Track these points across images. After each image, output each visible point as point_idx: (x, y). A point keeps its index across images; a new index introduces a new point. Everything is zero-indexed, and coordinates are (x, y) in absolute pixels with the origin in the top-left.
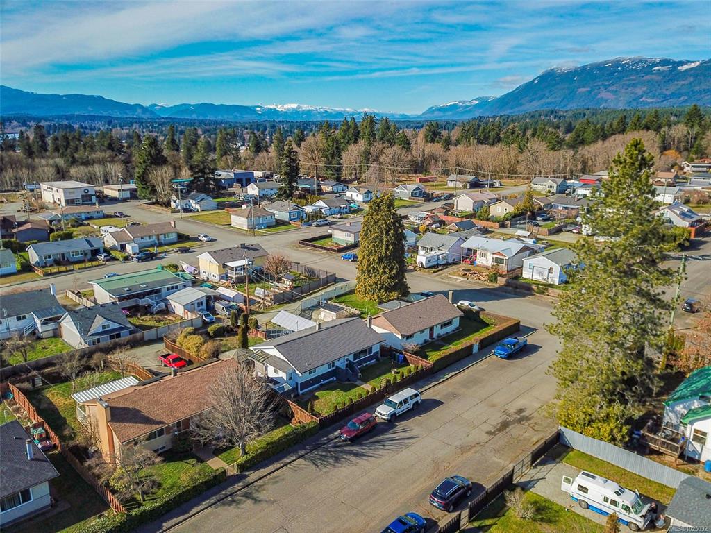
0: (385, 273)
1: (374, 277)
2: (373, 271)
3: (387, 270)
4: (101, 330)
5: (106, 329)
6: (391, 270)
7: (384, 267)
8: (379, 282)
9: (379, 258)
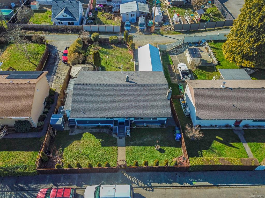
0: (249, 42)
1: (238, 42)
2: (241, 35)
3: (252, 40)
4: (62, 17)
5: (65, 17)
6: (255, 41)
7: (251, 37)
8: (239, 48)
9: (249, 27)
